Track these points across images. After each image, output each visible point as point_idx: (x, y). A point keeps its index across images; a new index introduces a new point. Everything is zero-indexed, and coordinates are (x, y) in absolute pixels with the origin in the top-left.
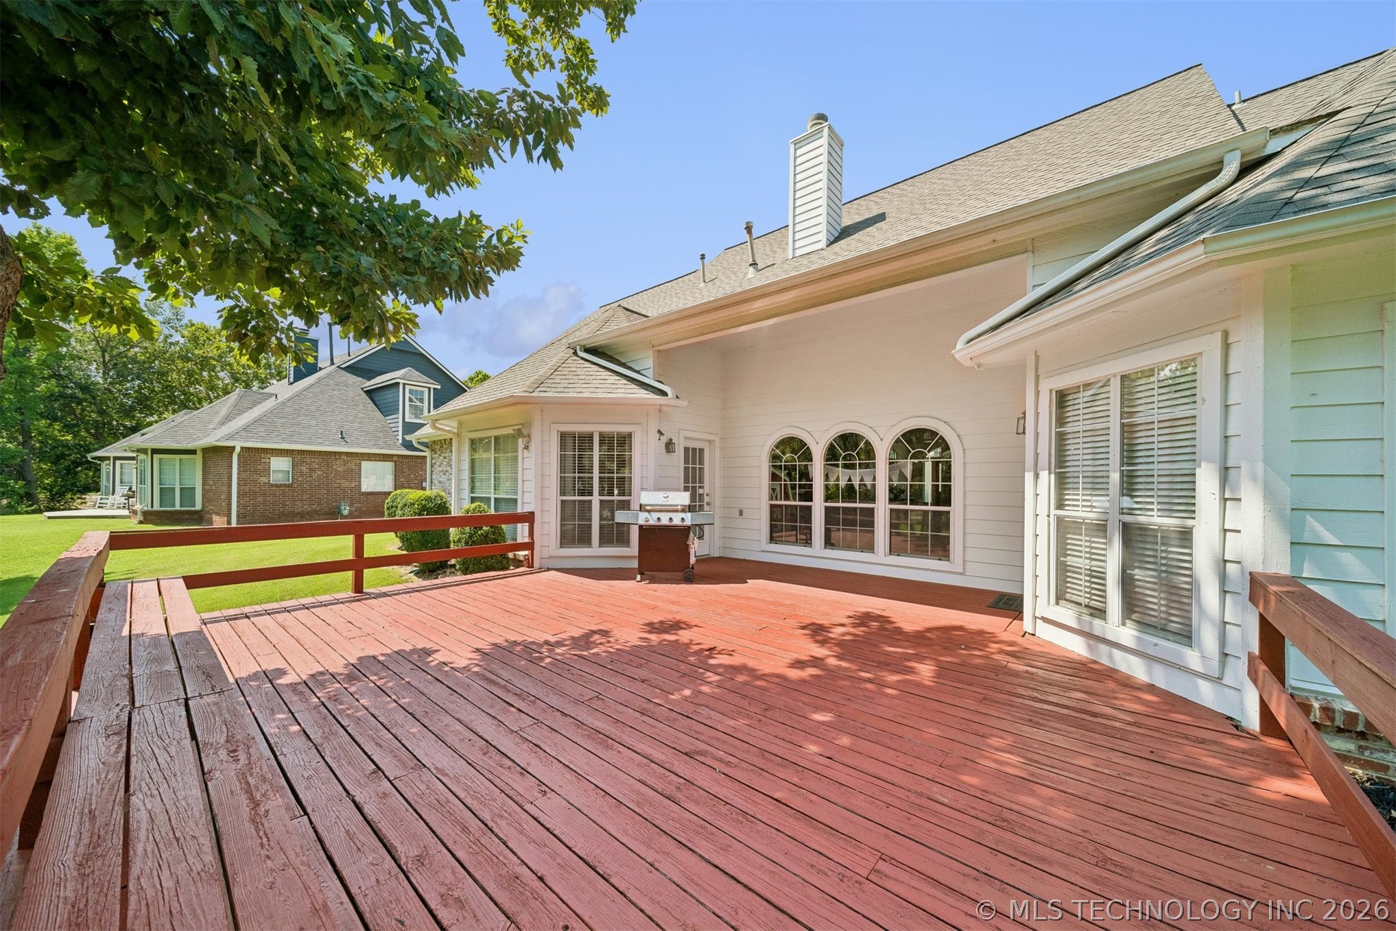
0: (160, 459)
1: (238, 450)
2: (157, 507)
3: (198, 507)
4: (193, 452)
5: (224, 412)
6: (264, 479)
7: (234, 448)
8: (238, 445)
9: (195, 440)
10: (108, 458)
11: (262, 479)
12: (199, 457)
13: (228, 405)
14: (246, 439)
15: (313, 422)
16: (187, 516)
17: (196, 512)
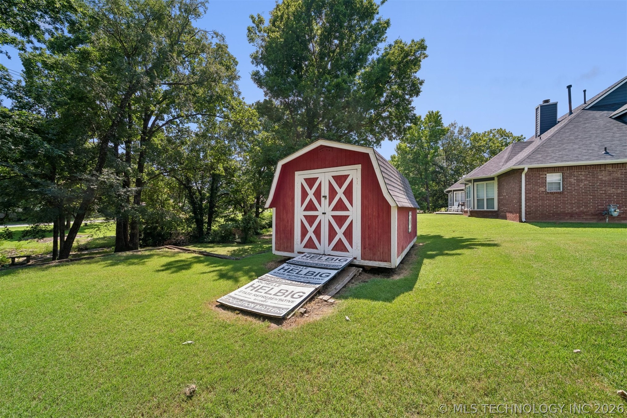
0: (477, 185)
1: (526, 170)
2: (476, 209)
3: (496, 209)
4: (492, 179)
5: (506, 156)
6: (542, 189)
7: (523, 169)
8: (526, 167)
9: (494, 172)
10: (450, 191)
11: (541, 189)
12: (496, 182)
13: (508, 152)
14: (531, 163)
15: (576, 146)
16: (490, 214)
17: (495, 212)
